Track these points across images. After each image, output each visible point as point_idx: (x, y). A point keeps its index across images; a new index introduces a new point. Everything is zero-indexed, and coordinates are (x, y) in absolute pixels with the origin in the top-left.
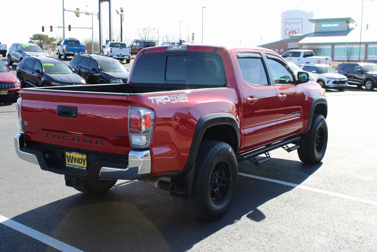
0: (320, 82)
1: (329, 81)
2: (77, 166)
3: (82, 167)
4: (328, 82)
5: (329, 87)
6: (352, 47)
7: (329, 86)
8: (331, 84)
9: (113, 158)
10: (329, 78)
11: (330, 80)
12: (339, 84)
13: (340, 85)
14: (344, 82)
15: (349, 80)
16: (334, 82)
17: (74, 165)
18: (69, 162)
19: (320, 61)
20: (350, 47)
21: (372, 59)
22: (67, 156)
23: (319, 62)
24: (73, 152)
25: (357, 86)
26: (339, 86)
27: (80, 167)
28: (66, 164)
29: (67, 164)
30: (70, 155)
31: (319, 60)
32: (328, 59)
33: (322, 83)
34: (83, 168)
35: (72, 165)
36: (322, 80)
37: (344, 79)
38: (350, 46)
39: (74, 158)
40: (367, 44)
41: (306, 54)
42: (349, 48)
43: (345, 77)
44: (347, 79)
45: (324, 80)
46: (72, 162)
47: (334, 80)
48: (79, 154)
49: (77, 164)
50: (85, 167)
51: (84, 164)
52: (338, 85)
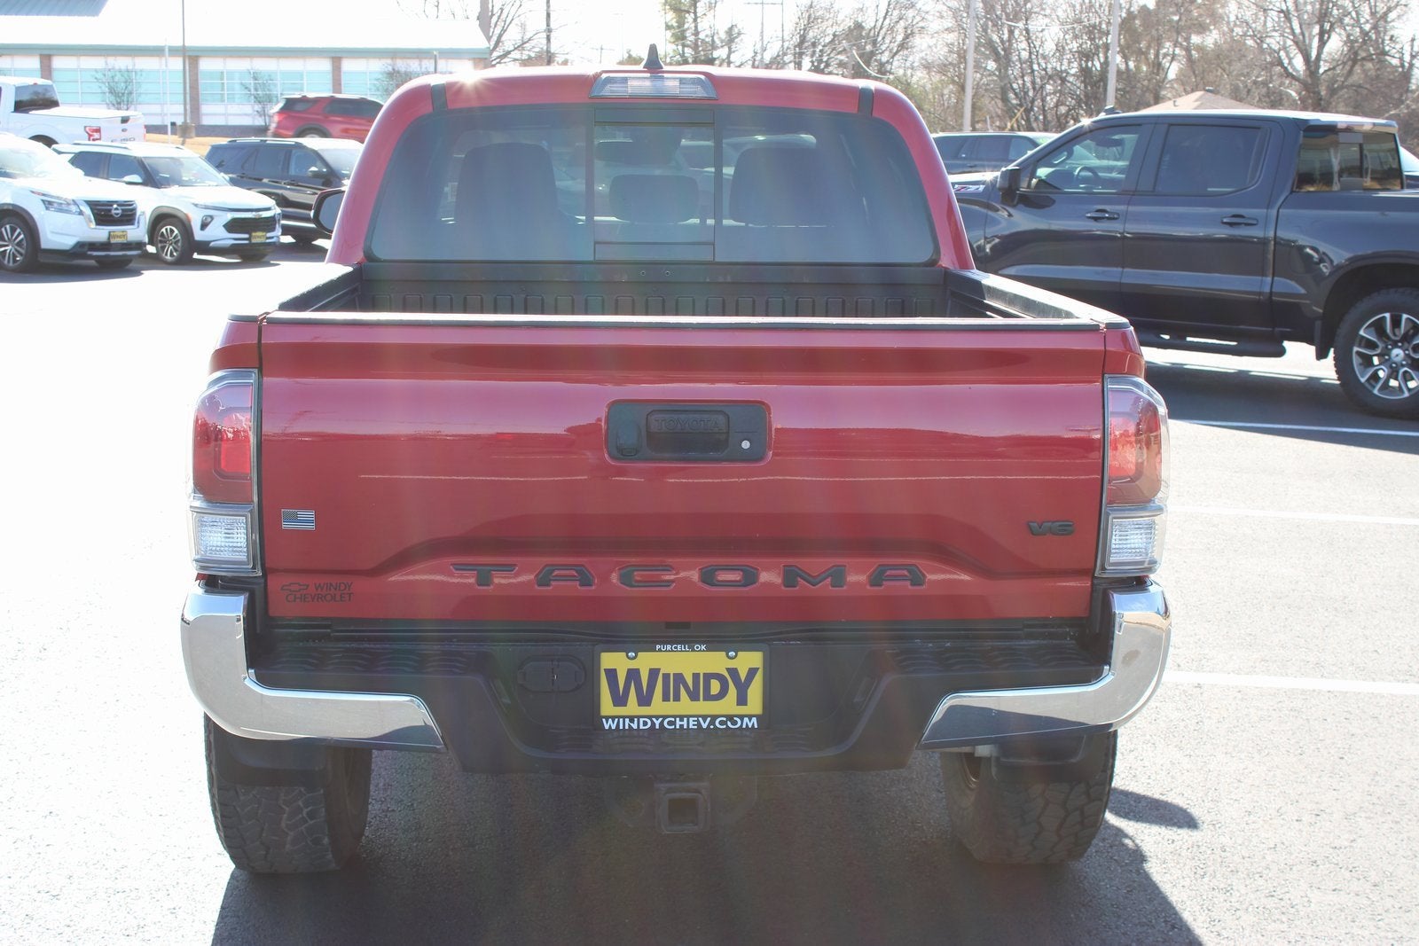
0: (169, 227)
1: (209, 219)
2: (688, 717)
3: (730, 718)
4: (204, 226)
5: (212, 244)
6: (130, 68)
7: (210, 242)
8: (217, 233)
9: (948, 644)
10: (207, 208)
11: (212, 217)
12: (254, 234)
13: (255, 237)
14: (269, 224)
15: (286, 216)
16: (232, 226)
17: (665, 717)
18: (620, 700)
19: (98, 130)
20: (123, 68)
21: (220, 121)
22: (612, 674)
23: (96, 135)
24: (658, 647)
25: (293, 240)
26: (254, 241)
27: (714, 718)
28: (607, 718)
29: (613, 718)
30: (633, 665)
31: (95, 125)
32: (129, 123)
33: (176, 231)
34: (735, 723)
35: (650, 717)
36: (179, 215)
37: (269, 209)
38: (122, 63)
39: (666, 676)
40: (192, 57)
41: (25, 97)
42: (120, 71)
43: (270, 202)
44: (278, 210)
45: (186, 215)
46: (645, 700)
47: (230, 216)
48: (708, 650)
49: (685, 705)
50: (750, 717)
51: (742, 700)
52: (246, 236)
